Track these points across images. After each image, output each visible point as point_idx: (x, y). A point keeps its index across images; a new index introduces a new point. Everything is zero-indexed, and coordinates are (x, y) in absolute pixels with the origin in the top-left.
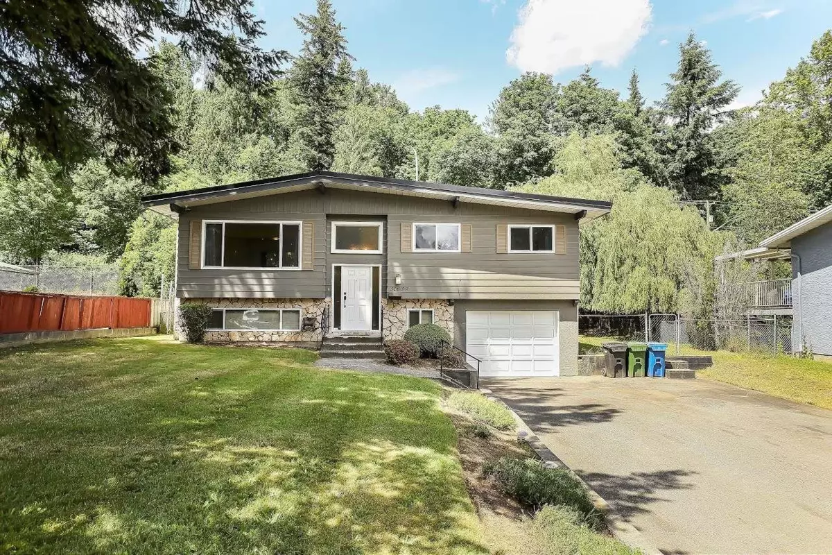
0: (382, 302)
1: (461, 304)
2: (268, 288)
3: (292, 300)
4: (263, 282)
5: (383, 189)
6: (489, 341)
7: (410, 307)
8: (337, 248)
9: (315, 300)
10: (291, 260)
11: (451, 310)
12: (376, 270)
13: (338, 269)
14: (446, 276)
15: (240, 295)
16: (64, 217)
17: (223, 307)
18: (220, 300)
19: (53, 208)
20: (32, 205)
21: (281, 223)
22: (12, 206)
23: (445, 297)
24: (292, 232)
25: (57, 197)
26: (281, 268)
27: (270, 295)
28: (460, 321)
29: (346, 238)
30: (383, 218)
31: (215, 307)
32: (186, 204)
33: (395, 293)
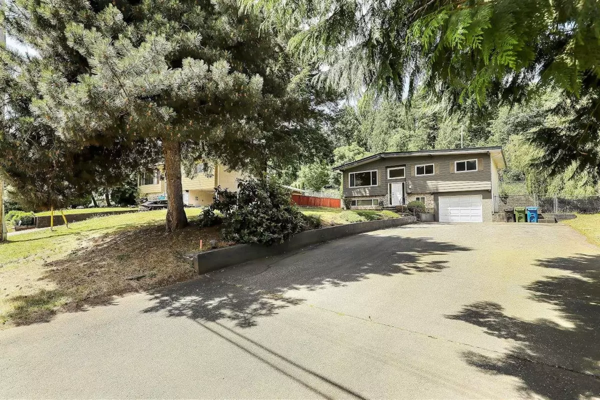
0: (405, 195)
1: (436, 194)
2: (368, 192)
3: (376, 196)
4: (366, 191)
5: (402, 155)
6: (449, 208)
7: (416, 196)
8: (390, 177)
9: (383, 195)
10: (374, 183)
11: (433, 196)
12: (403, 184)
13: (390, 185)
14: (428, 184)
15: (359, 195)
16: (325, 176)
17: (356, 199)
18: (355, 197)
19: (322, 173)
20: (316, 173)
21: (371, 171)
22: (310, 174)
23: (428, 192)
24: (374, 173)
25: (322, 169)
26: (371, 186)
27: (368, 195)
28: (436, 200)
29: (393, 174)
30: (405, 165)
31: (353, 199)
32: (344, 168)
33: (409, 192)
